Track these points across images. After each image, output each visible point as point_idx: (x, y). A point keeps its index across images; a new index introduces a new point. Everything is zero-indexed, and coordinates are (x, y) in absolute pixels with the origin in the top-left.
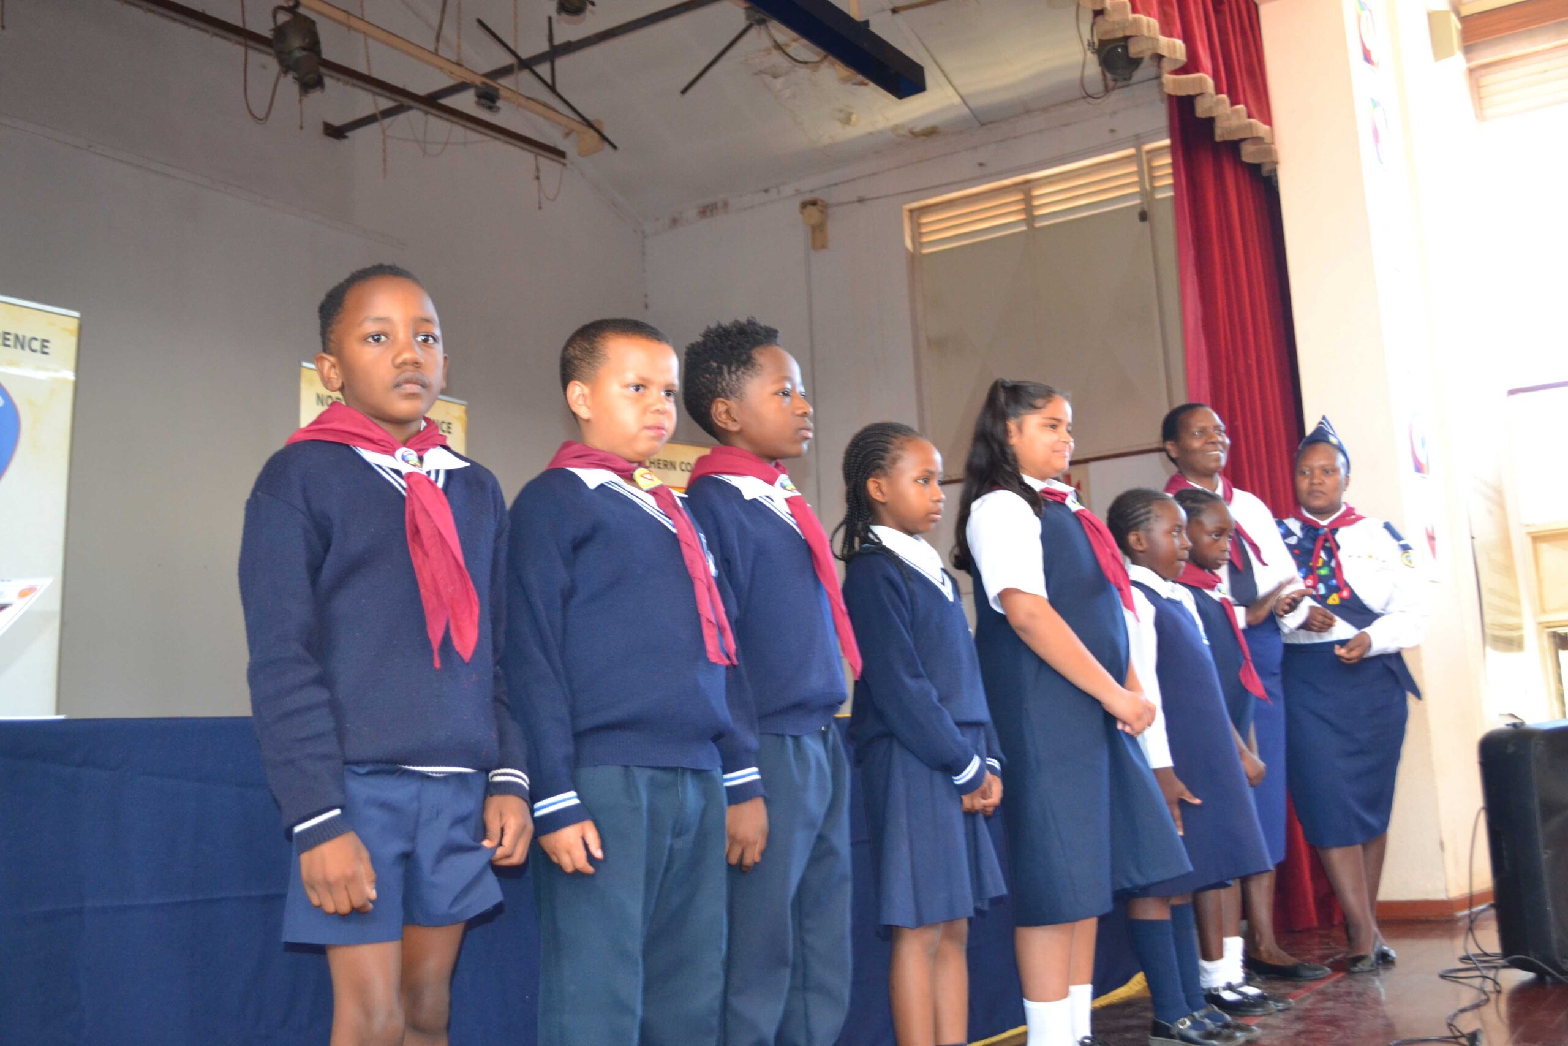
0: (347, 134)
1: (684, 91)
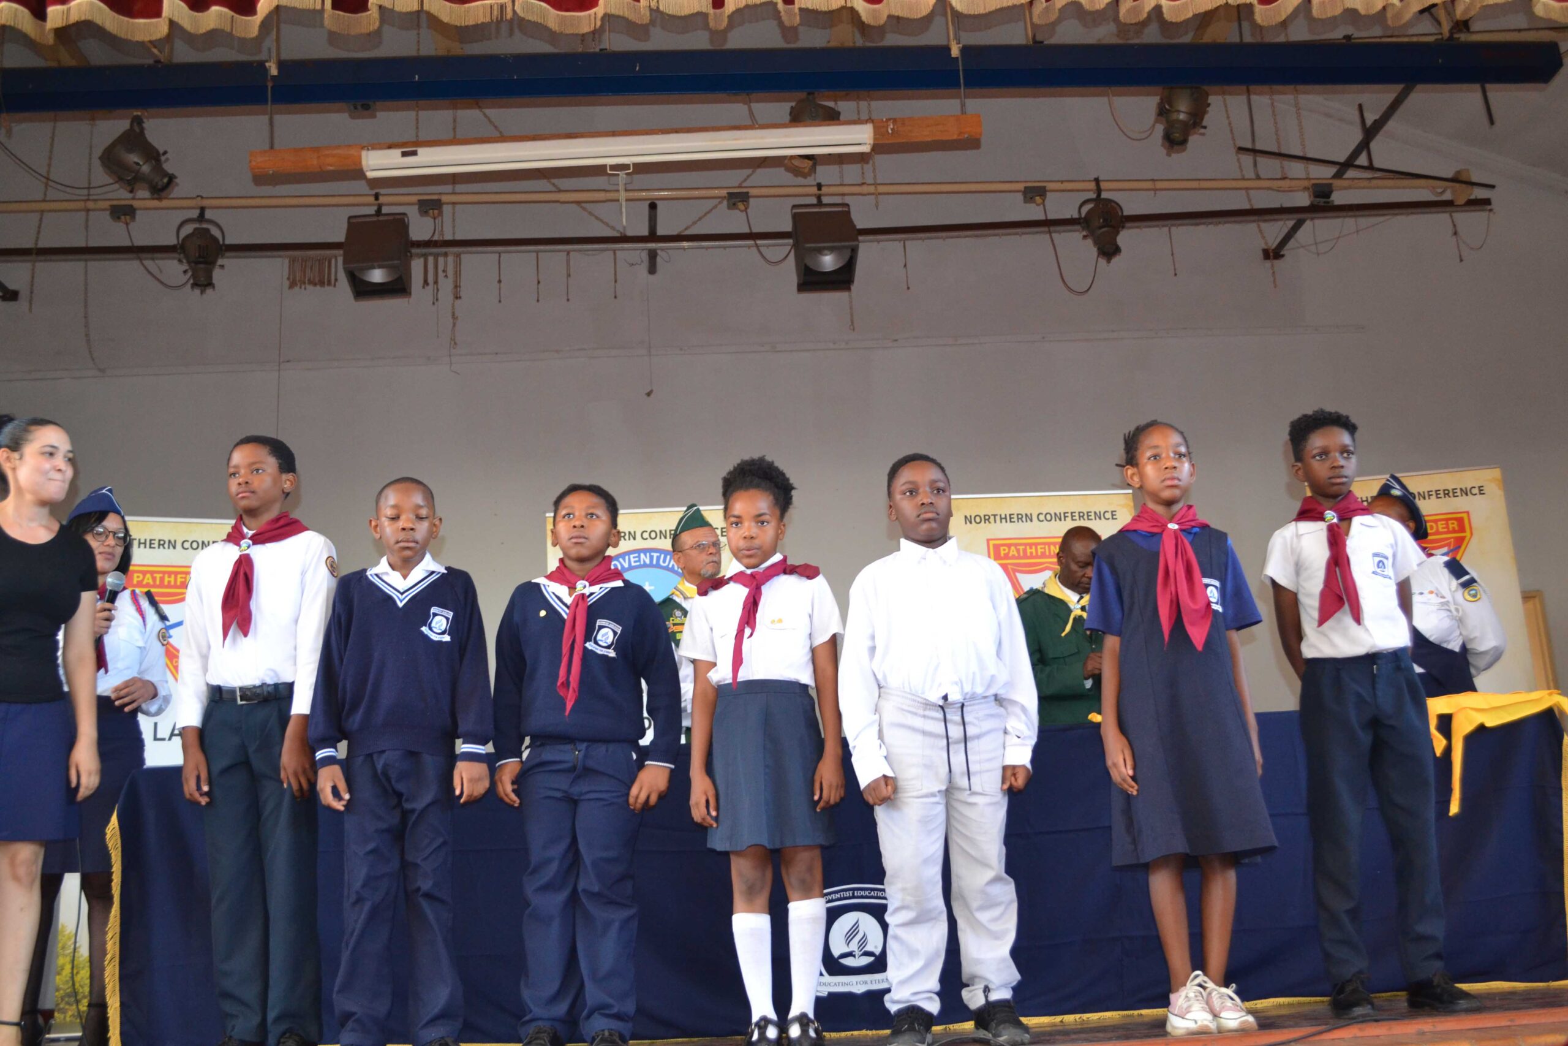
0: (1282, 253)
1: (1492, 122)
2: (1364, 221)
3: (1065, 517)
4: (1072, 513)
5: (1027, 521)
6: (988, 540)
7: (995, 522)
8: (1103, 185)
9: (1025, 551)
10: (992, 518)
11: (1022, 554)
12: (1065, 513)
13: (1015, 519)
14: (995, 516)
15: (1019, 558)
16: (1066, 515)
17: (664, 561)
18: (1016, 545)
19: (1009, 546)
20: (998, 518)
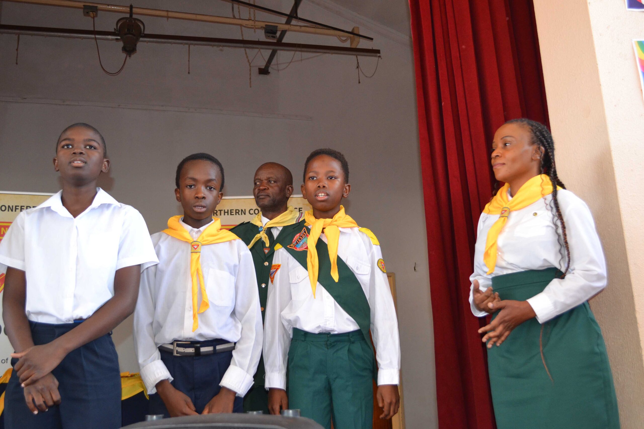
0: (269, 71)
2: (306, 55)
3: (16, 209)
4: (21, 207)
8: (134, 10)
12: (16, 206)
16: (17, 207)
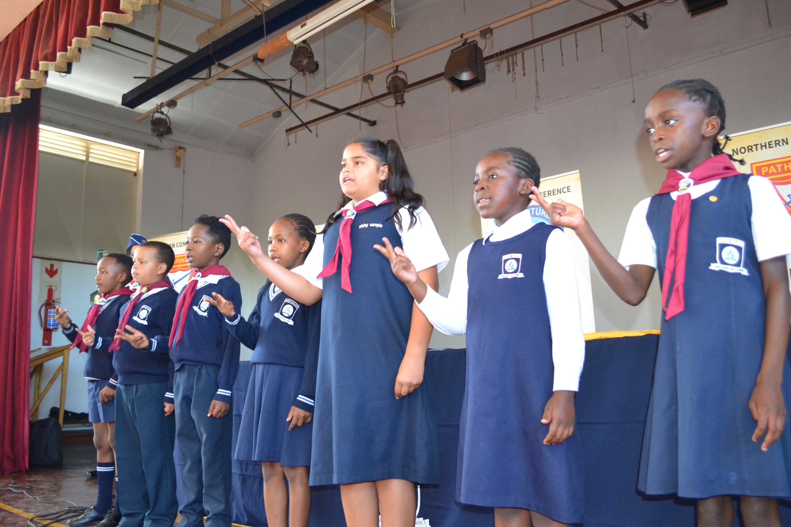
5: (783, 145)
6: (751, 165)
7: (757, 150)
9: (782, 168)
10: (754, 147)
11: (780, 170)
13: (774, 145)
14: (756, 145)
15: (778, 173)
17: (538, 213)
18: (774, 165)
19: (768, 166)
20: (759, 147)
